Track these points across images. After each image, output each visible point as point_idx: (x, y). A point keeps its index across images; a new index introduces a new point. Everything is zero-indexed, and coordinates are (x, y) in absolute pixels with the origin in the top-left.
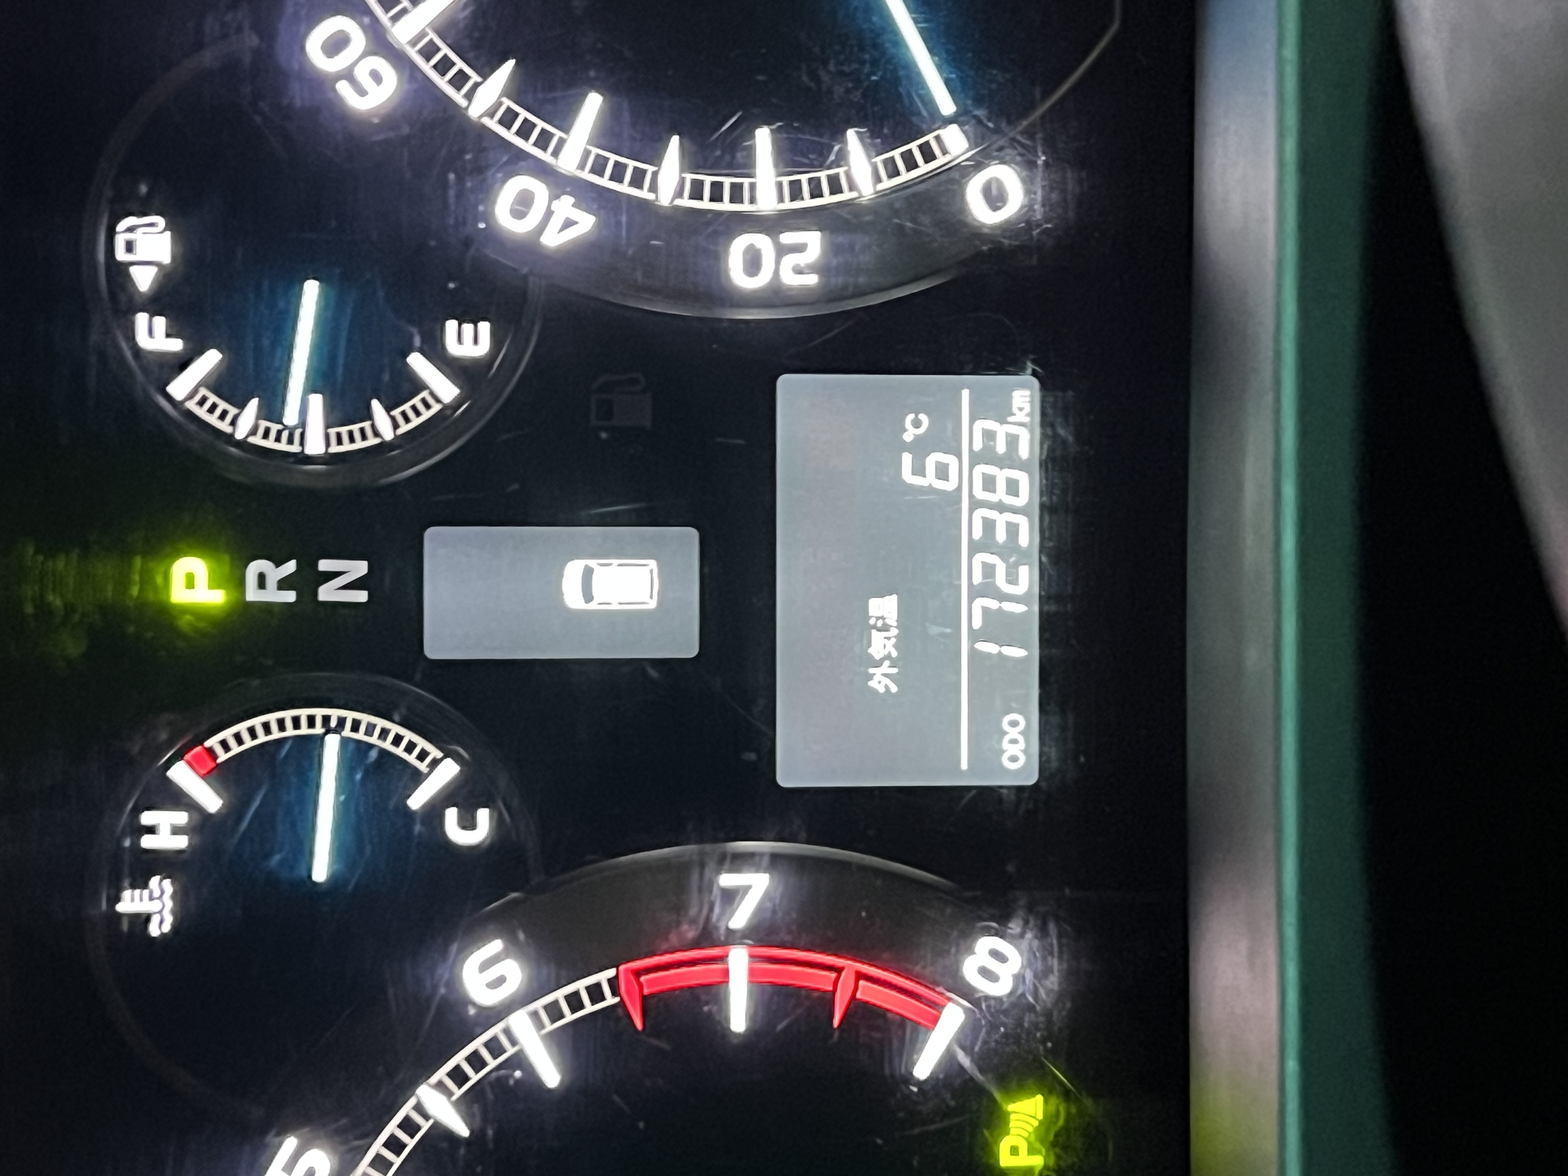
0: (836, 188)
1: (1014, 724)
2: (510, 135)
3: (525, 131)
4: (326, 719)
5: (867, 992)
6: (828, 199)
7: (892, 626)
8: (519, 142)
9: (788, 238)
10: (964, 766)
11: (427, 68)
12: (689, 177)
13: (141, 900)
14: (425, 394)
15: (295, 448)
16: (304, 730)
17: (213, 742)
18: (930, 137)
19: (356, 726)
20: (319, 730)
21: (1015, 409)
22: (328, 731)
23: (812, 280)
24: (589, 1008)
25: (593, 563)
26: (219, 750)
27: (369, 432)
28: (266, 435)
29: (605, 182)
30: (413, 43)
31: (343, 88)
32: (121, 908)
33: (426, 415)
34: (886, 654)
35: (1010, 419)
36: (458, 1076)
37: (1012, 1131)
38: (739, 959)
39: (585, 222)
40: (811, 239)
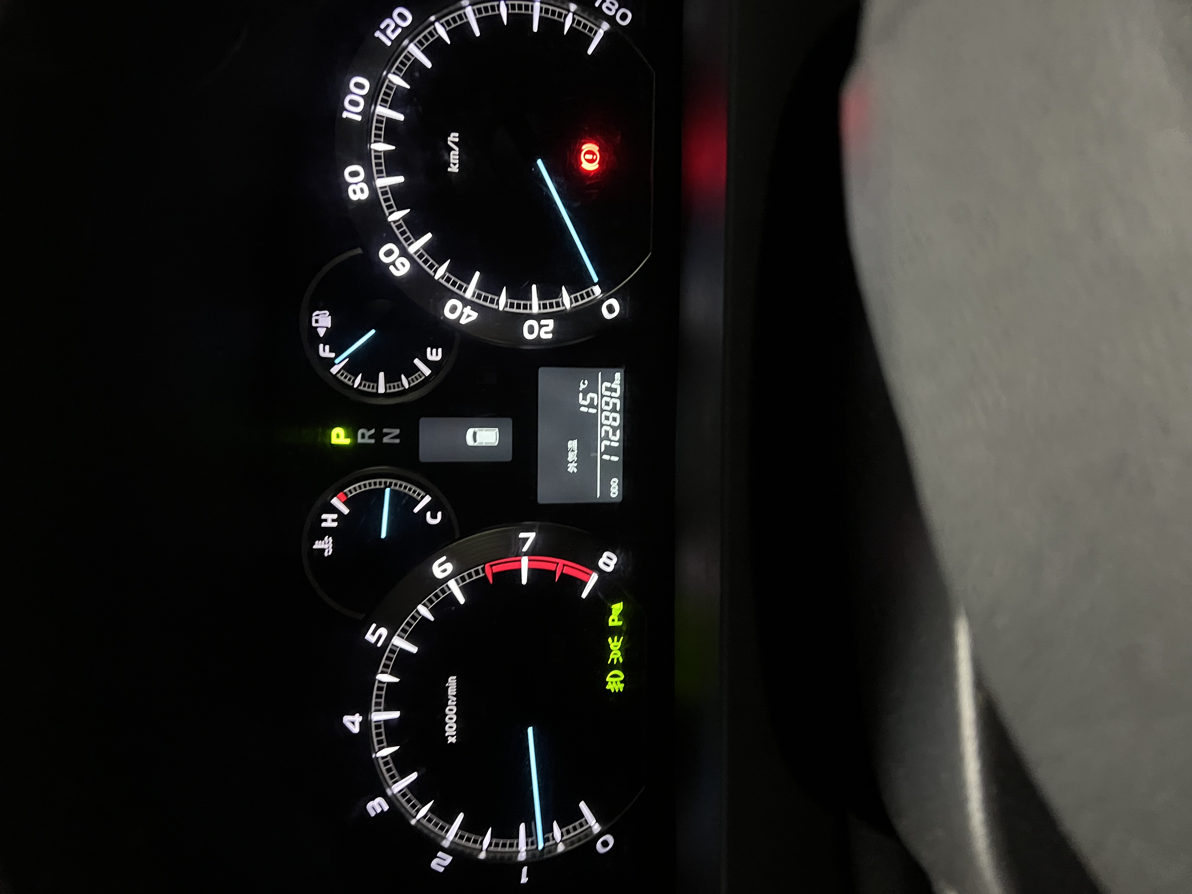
0: (558, 305)
1: (615, 482)
2: (449, 286)
3: (454, 284)
4: (385, 483)
5: (566, 570)
6: (555, 309)
7: (575, 450)
8: (452, 288)
9: (543, 322)
10: (598, 496)
11: (420, 262)
12: (509, 301)
13: (321, 544)
14: (419, 373)
15: (375, 391)
16: (378, 486)
17: (346, 490)
18: (589, 289)
19: (396, 485)
20: (383, 486)
21: (616, 379)
22: (386, 487)
23: (550, 336)
24: (475, 578)
25: (476, 429)
26: (348, 493)
27: (400, 386)
28: (365, 386)
29: (481, 302)
30: (416, 253)
31: (392, 268)
32: (314, 547)
33: (420, 380)
34: (573, 459)
35: (614, 382)
36: (431, 601)
37: (613, 614)
38: (525, 560)
39: (474, 315)
40: (551, 322)
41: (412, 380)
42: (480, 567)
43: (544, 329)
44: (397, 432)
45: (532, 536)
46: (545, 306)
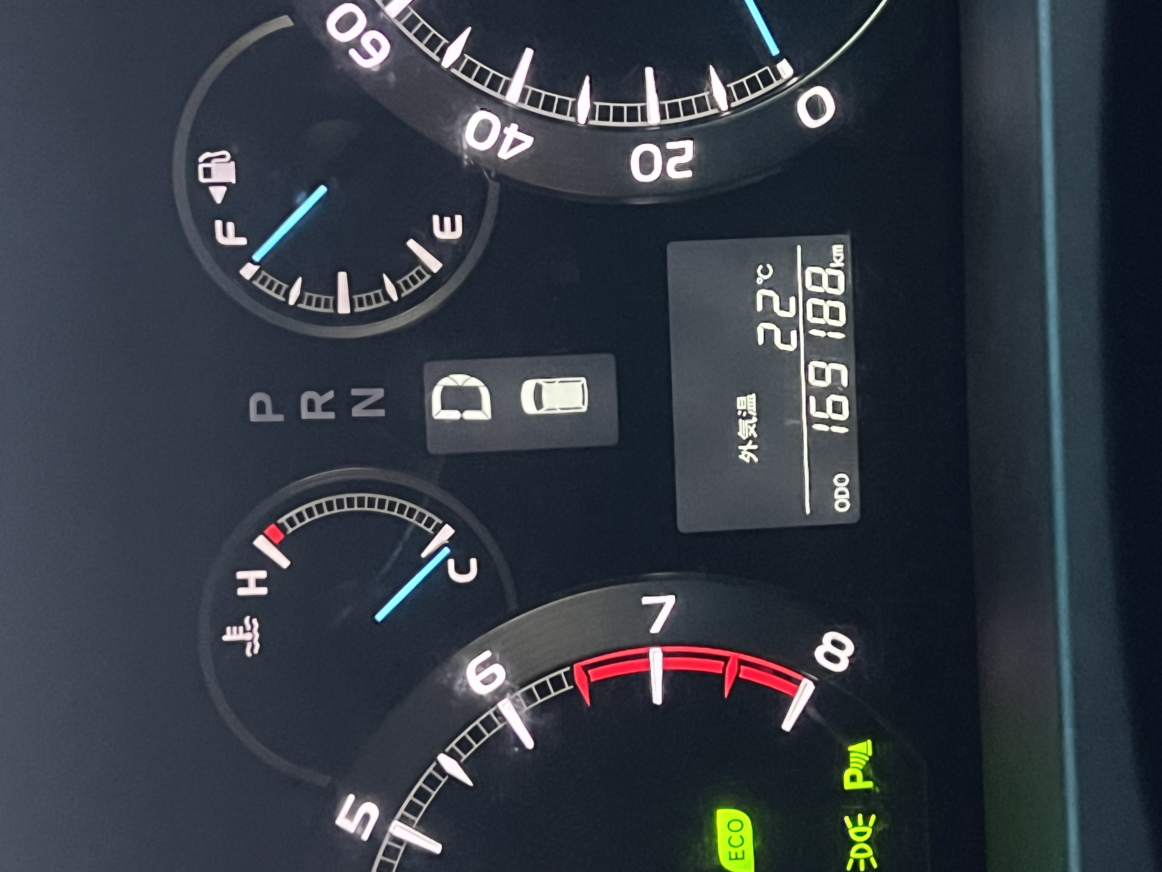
0: (702, 106)
1: (841, 480)
2: (470, 80)
3: (481, 77)
4: (361, 500)
5: (746, 673)
6: (697, 116)
7: (753, 416)
8: (477, 85)
9: (671, 146)
10: (808, 511)
11: (410, 35)
12: (598, 105)
13: (238, 632)
14: (419, 268)
15: (330, 310)
16: (346, 509)
17: (283, 520)
18: (768, 68)
19: (382, 505)
21: (835, 259)
23: (688, 174)
24: (553, 693)
25: (541, 381)
26: (287, 525)
27: (381, 297)
28: (309, 302)
29: (539, 111)
30: (399, 17)
31: (353, 53)
32: (226, 638)
33: (421, 282)
34: (750, 435)
35: (832, 265)
36: (464, 746)
37: (852, 765)
38: (656, 655)
39: (528, 141)
40: (688, 145)
41: (405, 283)
42: (561, 672)
43: (673, 162)
44: (379, 393)
45: (669, 601)
46: (674, 112)
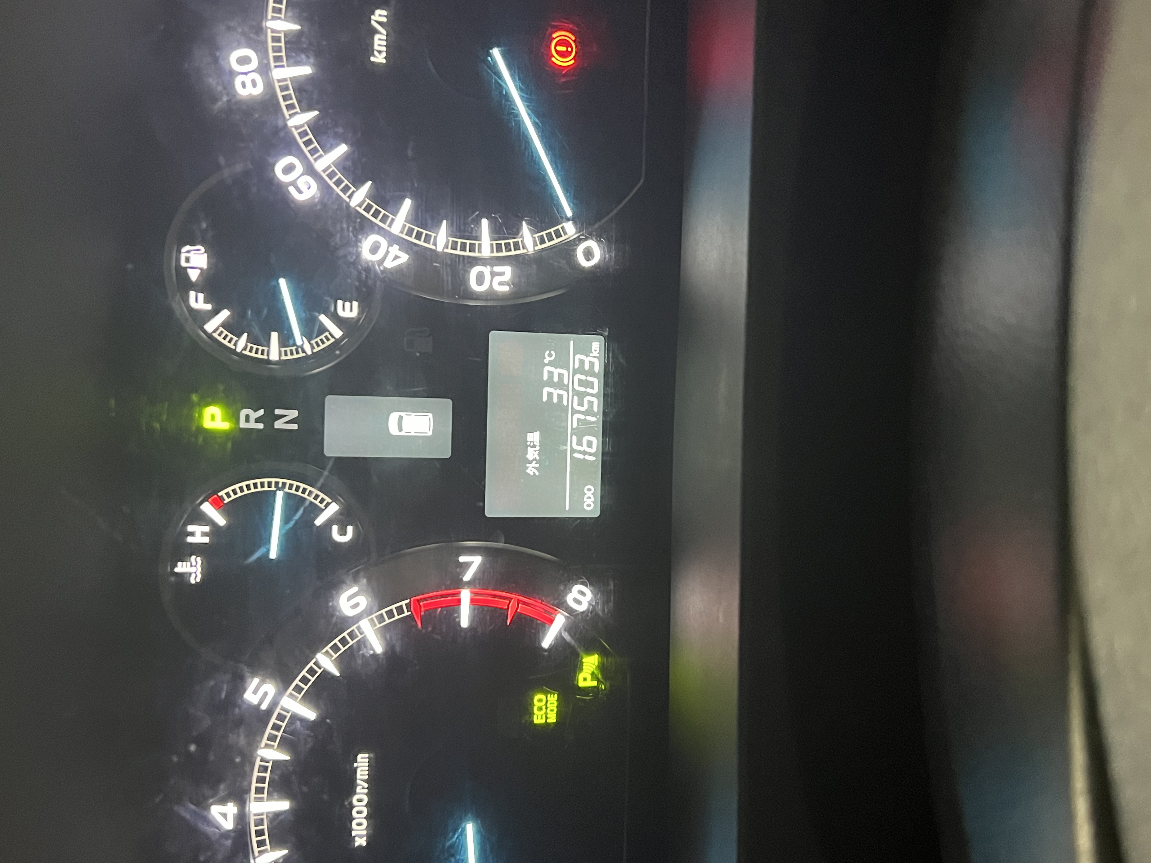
0: (517, 247)
1: (589, 490)
2: (369, 216)
3: (376, 214)
4: (277, 483)
5: (522, 609)
6: (513, 253)
7: (536, 446)
8: (373, 219)
9: (497, 269)
10: (567, 508)
11: (331, 183)
12: (451, 239)
13: (186, 567)
14: (327, 334)
15: (265, 357)
16: (266, 488)
17: (222, 493)
18: (559, 227)
19: (291, 487)
20: (273, 488)
21: (593, 351)
22: (278, 489)
23: (506, 288)
24: (397, 617)
25: (403, 414)
26: (225, 497)
27: (300, 351)
28: (250, 351)
29: (412, 240)
30: (324, 171)
31: (292, 189)
32: (177, 570)
33: (327, 343)
34: (534, 458)
35: (591, 354)
36: (335, 648)
37: (584, 670)
38: (465, 595)
39: (404, 258)
40: (508, 270)
41: (317, 343)
42: (403, 603)
43: (497, 279)
44: (294, 414)
45: (476, 560)
46: (499, 248)
